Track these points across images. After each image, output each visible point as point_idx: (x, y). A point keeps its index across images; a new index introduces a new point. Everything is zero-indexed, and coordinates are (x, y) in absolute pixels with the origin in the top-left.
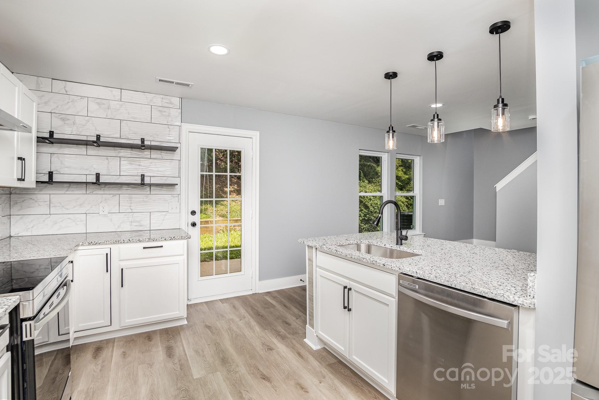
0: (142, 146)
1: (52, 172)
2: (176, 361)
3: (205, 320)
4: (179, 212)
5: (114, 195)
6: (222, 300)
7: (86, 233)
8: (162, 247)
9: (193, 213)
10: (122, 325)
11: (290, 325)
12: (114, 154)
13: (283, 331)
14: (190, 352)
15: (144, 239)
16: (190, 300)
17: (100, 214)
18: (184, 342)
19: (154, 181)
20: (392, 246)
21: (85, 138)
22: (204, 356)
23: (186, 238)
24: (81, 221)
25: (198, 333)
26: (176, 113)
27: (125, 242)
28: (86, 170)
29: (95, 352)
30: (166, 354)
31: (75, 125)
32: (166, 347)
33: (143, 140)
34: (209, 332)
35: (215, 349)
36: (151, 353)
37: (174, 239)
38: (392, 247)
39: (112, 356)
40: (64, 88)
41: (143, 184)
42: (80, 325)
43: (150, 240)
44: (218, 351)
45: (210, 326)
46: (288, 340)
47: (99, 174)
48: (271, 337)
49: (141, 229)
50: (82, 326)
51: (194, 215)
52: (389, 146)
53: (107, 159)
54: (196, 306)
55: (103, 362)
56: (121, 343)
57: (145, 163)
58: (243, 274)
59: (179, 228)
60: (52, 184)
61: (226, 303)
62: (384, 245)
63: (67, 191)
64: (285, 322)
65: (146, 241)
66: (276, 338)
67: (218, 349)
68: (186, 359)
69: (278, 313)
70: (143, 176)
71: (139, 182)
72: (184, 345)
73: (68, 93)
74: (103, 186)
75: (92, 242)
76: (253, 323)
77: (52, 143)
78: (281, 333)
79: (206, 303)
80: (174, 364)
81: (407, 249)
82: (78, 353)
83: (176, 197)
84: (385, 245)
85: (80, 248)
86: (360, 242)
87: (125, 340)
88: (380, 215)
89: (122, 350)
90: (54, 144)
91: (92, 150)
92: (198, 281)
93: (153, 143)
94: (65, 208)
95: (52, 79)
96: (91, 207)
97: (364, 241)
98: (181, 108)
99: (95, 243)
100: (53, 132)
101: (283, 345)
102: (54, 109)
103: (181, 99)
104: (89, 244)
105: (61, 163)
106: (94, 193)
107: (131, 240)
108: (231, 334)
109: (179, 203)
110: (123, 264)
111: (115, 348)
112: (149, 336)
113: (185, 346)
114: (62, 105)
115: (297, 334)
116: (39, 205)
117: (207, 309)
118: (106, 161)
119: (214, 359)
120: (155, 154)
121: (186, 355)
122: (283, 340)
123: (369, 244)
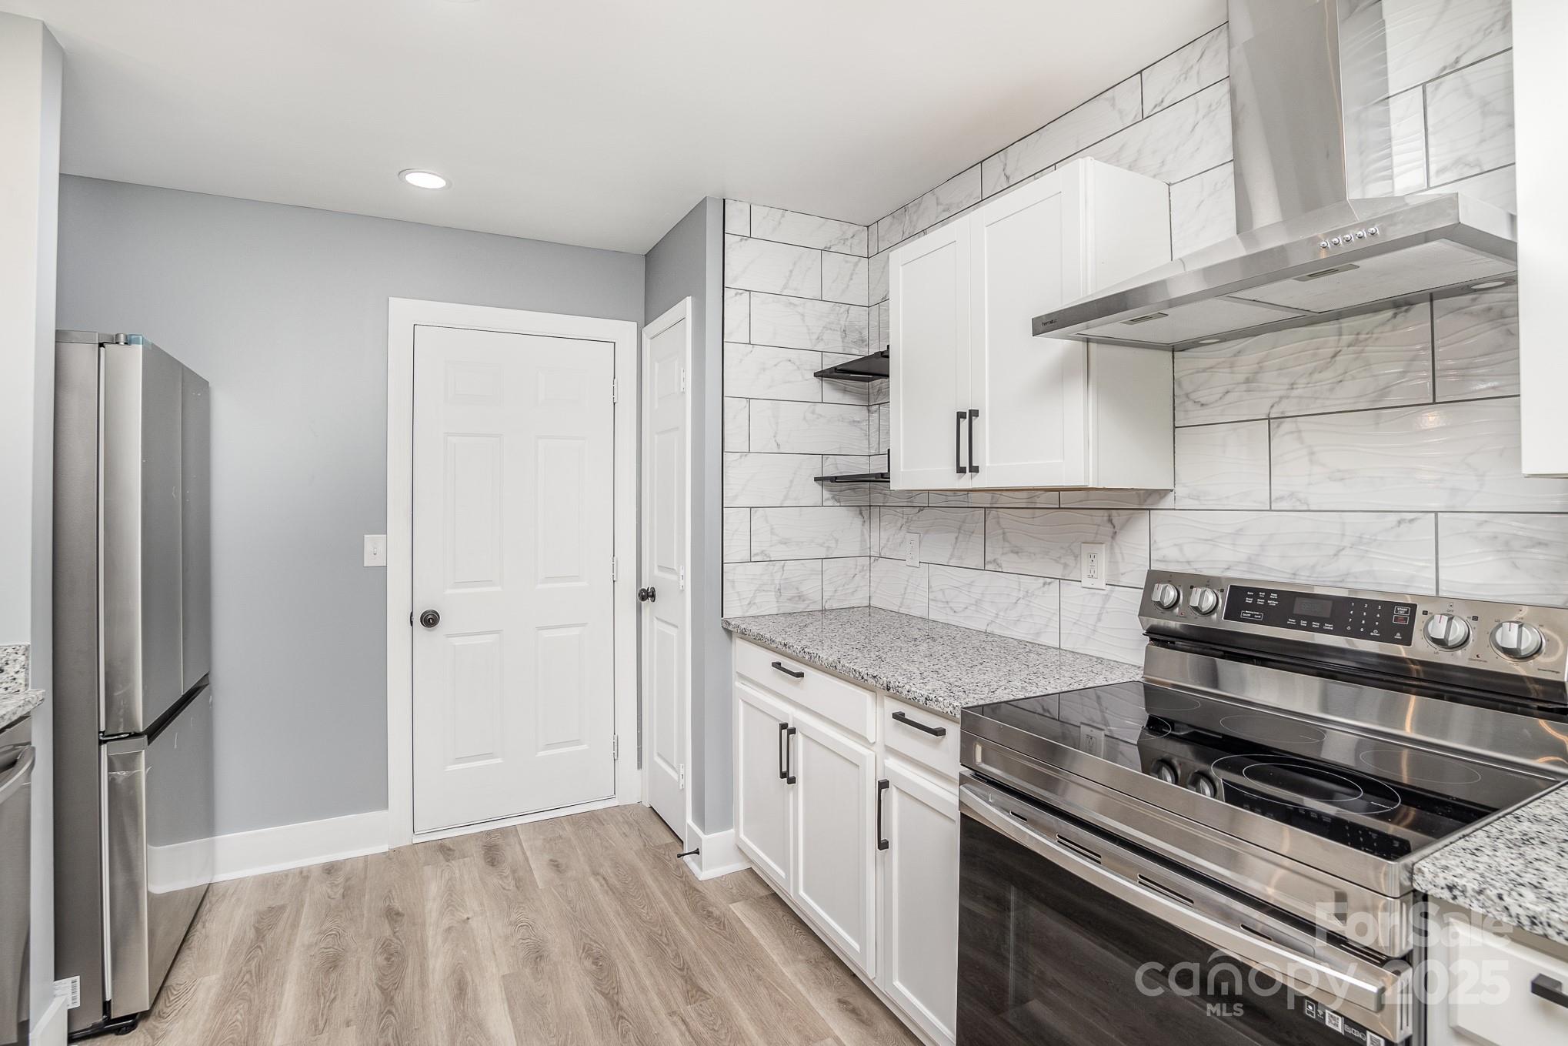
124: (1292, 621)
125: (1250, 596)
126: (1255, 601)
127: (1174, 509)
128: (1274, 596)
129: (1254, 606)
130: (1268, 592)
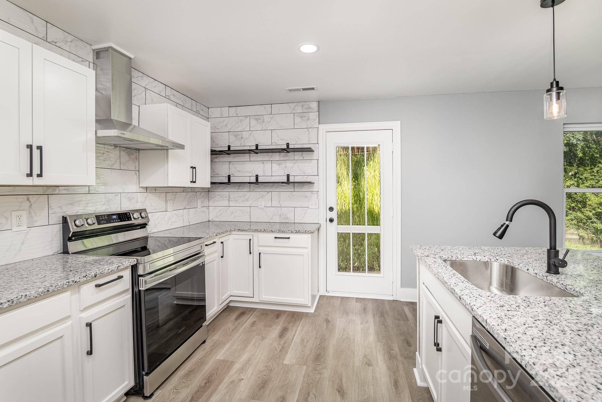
0: (287, 150)
1: (230, 176)
2: (282, 342)
3: (329, 314)
4: (318, 208)
5: (268, 192)
6: (358, 299)
7: (250, 222)
8: (289, 238)
9: (331, 209)
10: (260, 300)
11: (410, 346)
12: (267, 159)
13: (397, 350)
14: (297, 339)
15: (275, 230)
16: (328, 292)
17: (259, 207)
18: (299, 328)
19: (297, 179)
20: (537, 272)
21: (248, 148)
22: (305, 346)
23: (309, 232)
24: (247, 212)
25: (315, 324)
26: (314, 116)
27: (262, 231)
28: (250, 172)
29: (239, 315)
30: (280, 333)
31: (242, 139)
32: (284, 328)
33: (288, 145)
34: (325, 326)
35: (318, 344)
36: (271, 329)
37: (299, 232)
38: (536, 274)
39: (246, 321)
40: (236, 112)
41: (288, 182)
42: (234, 292)
43: (280, 231)
44: (319, 346)
45: (330, 320)
46: (395, 363)
47: (258, 175)
48: (378, 352)
49: (287, 221)
50: (235, 292)
51: (332, 211)
52: (552, 113)
53: (263, 163)
54: (332, 299)
55: (239, 324)
56: (258, 314)
57: (289, 164)
58: (383, 276)
59: (318, 223)
60: (230, 184)
61: (360, 303)
62: (526, 270)
63: (238, 189)
64: (407, 341)
65: (277, 232)
66: (383, 355)
67: (321, 344)
68: (290, 344)
69: (406, 329)
70: (288, 176)
71: (286, 181)
72: (298, 330)
73: (238, 115)
74: (260, 185)
75: (240, 229)
76: (371, 331)
77: (229, 154)
78: (393, 351)
79: (342, 298)
80: (279, 344)
81: (557, 283)
82: (230, 312)
83: (316, 194)
84: (528, 270)
85: (233, 233)
86: (496, 259)
87: (262, 312)
88: (508, 222)
89: (255, 319)
90: (231, 155)
91: (254, 157)
92: (336, 275)
93: (296, 146)
94: (238, 202)
95: (229, 107)
96: (253, 202)
97: (502, 259)
98: (318, 111)
99: (242, 230)
100: (230, 146)
101: (385, 365)
102: (230, 129)
103: (318, 102)
104: (239, 230)
105: (235, 169)
106: (255, 191)
107: (266, 230)
108: (343, 335)
109: (318, 200)
110: (261, 249)
111: (252, 316)
112: (278, 314)
113: (297, 332)
114: (235, 125)
115: (411, 359)
116: (223, 200)
117: (339, 304)
118: (262, 165)
119: (311, 352)
120: (298, 156)
121: (293, 339)
122: (390, 359)
123: (509, 264)
124: (112, 221)
125: (101, 217)
126: (102, 218)
127: (59, 194)
128: (106, 216)
129: (103, 220)
130: (104, 215)
